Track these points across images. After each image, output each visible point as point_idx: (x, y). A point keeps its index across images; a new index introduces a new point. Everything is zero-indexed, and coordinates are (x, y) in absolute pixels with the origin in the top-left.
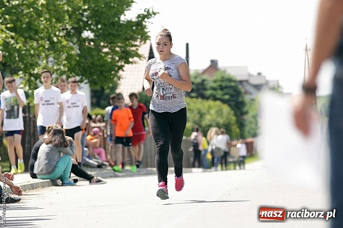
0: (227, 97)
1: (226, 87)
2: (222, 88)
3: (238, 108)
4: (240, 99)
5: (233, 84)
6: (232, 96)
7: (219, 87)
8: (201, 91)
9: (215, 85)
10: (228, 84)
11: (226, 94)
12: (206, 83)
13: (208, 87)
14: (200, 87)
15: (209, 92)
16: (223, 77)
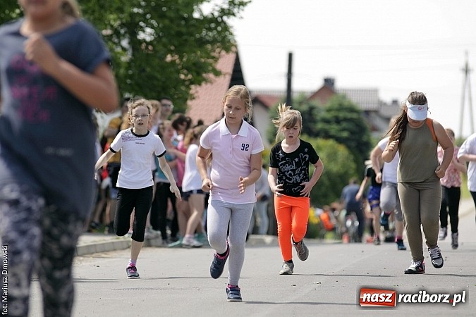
0: (345, 134)
1: (345, 120)
2: (338, 121)
4: (365, 138)
5: (354, 116)
6: (352, 133)
7: (333, 120)
8: (308, 124)
9: (328, 116)
10: (349, 115)
11: (344, 130)
12: (315, 112)
13: (318, 118)
15: (320, 126)
16: (341, 105)
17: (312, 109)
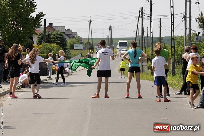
0: (59, 42)
3: (64, 47)
4: (65, 43)
5: (62, 36)
8: (48, 39)
10: (60, 36)
13: (51, 37)
15: (51, 39)
16: (58, 33)
17: (49, 34)
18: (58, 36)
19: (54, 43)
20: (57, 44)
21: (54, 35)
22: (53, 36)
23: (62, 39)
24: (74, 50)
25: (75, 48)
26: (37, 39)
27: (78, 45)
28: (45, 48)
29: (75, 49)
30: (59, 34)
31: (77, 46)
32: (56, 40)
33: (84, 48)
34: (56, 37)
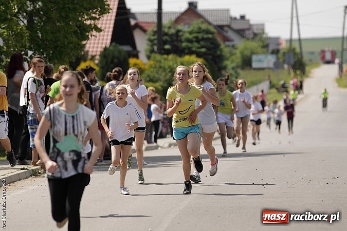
0: (203, 50)
1: (203, 39)
2: (198, 40)
3: (216, 63)
4: (219, 53)
5: (210, 36)
6: (208, 49)
7: (194, 39)
8: (175, 43)
9: (191, 37)
10: (205, 36)
11: (202, 47)
12: (180, 34)
13: (183, 38)
14: (175, 38)
15: (184, 44)
16: (200, 28)
17: (178, 31)
18: (200, 36)
19: (191, 52)
20: (199, 55)
21: (191, 33)
22: (187, 35)
23: (212, 43)
24: (252, 71)
25: (254, 65)
26: (148, 45)
27: (261, 57)
28: (160, 67)
29: (255, 69)
30: (204, 31)
31: (260, 61)
32: (196, 45)
33: (278, 66)
34: (197, 37)
